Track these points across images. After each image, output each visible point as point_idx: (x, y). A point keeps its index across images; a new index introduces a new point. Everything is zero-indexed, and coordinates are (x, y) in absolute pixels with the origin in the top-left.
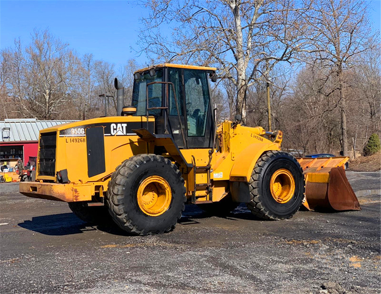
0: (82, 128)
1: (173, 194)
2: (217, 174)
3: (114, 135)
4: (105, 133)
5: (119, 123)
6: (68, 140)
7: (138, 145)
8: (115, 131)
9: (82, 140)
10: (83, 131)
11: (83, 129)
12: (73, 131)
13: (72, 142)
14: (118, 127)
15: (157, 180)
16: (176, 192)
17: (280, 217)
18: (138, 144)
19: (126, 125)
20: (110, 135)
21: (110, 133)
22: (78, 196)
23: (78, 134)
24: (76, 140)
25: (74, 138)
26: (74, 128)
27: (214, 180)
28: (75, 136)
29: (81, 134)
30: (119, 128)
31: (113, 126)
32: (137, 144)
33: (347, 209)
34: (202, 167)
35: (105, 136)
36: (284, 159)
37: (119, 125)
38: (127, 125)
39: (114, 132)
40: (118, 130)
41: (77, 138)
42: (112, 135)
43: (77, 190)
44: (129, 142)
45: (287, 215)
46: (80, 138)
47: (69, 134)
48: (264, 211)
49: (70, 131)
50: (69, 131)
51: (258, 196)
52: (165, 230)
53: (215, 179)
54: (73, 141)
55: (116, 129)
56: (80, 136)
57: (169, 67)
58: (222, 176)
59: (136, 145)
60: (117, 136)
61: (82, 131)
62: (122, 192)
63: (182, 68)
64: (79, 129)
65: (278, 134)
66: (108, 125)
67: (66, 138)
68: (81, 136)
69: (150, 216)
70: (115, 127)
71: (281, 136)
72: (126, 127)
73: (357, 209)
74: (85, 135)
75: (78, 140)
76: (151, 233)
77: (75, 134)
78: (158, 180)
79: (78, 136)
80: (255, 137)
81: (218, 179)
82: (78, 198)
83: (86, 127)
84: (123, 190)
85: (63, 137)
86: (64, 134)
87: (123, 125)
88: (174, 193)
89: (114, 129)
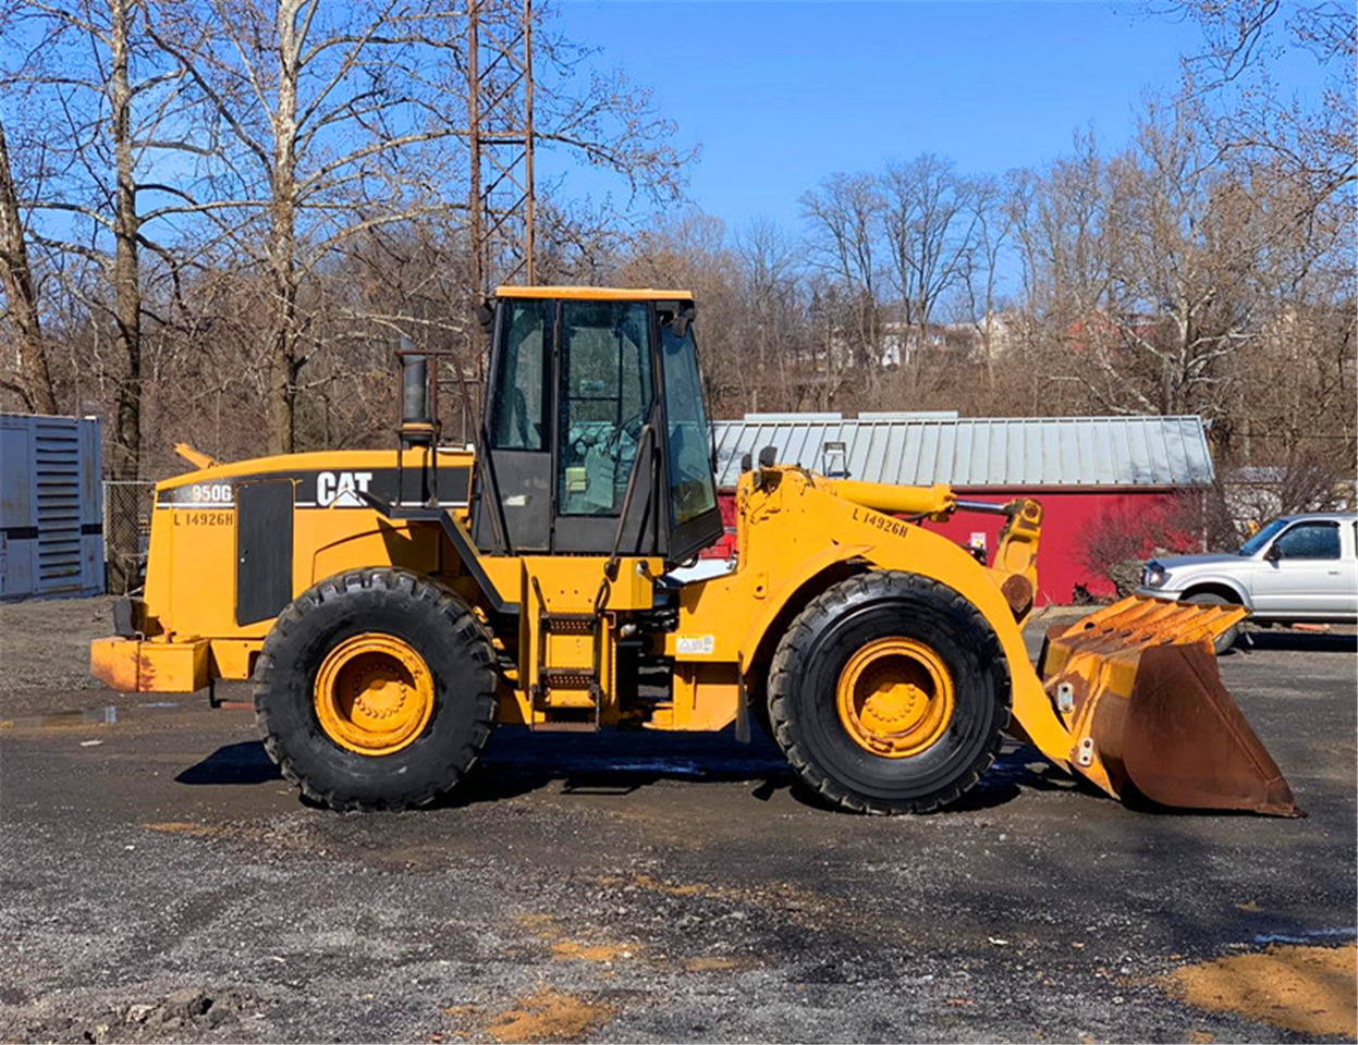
0: (225, 483)
1: (440, 693)
2: (690, 641)
3: (328, 507)
4: (297, 501)
5: (347, 471)
6: (182, 519)
7: (409, 537)
8: (331, 494)
9: (224, 518)
10: (229, 494)
11: (229, 488)
12: (197, 492)
13: (192, 524)
14: (342, 484)
15: (383, 646)
16: (449, 686)
17: (880, 803)
18: (412, 535)
19: (369, 476)
20: (313, 504)
21: (315, 499)
22: (151, 678)
23: (211, 501)
24: (205, 518)
25: (200, 512)
26: (201, 484)
27: (677, 659)
28: (201, 508)
29: (221, 501)
30: (346, 486)
31: (326, 481)
32: (406, 533)
33: (1225, 806)
34: (568, 615)
35: (298, 508)
36: (907, 605)
37: (346, 478)
38: (374, 476)
39: (327, 497)
40: (340, 491)
41: (208, 512)
42: (319, 506)
43: (151, 661)
44: (377, 527)
45: (914, 799)
46: (217, 512)
47: (183, 501)
48: (811, 779)
49: (189, 494)
50: (184, 493)
51: (786, 724)
52: (410, 799)
53: (682, 655)
54: (196, 521)
55: (335, 489)
56: (216, 508)
57: (508, 298)
58: (711, 646)
59: (401, 537)
60: (336, 508)
61: (224, 494)
62: (265, 676)
63: (557, 299)
64: (217, 487)
65: (1023, 512)
66: (310, 477)
67: (176, 511)
68: (221, 508)
69: (354, 752)
70: (332, 483)
71: (1036, 520)
72: (369, 482)
73: (1275, 809)
74: (232, 505)
75: (209, 519)
76: (357, 804)
77: (201, 501)
78: (389, 647)
79: (211, 508)
80: (873, 521)
81: (692, 655)
82: (152, 682)
83: (238, 484)
84: (267, 669)
85: (167, 508)
86: (170, 500)
87: (358, 476)
88: (444, 689)
89: (328, 489)
